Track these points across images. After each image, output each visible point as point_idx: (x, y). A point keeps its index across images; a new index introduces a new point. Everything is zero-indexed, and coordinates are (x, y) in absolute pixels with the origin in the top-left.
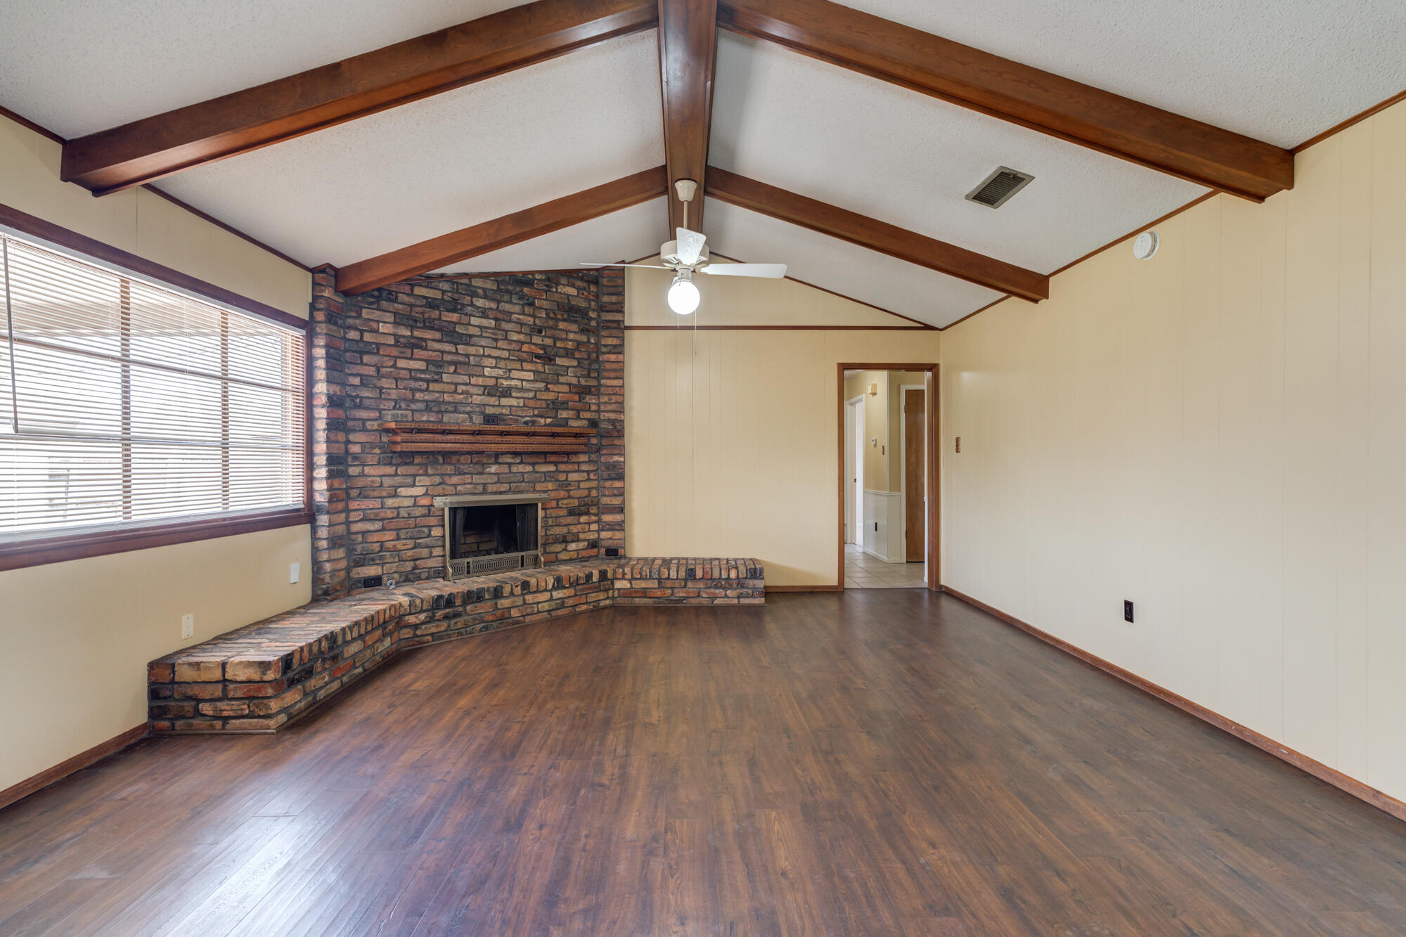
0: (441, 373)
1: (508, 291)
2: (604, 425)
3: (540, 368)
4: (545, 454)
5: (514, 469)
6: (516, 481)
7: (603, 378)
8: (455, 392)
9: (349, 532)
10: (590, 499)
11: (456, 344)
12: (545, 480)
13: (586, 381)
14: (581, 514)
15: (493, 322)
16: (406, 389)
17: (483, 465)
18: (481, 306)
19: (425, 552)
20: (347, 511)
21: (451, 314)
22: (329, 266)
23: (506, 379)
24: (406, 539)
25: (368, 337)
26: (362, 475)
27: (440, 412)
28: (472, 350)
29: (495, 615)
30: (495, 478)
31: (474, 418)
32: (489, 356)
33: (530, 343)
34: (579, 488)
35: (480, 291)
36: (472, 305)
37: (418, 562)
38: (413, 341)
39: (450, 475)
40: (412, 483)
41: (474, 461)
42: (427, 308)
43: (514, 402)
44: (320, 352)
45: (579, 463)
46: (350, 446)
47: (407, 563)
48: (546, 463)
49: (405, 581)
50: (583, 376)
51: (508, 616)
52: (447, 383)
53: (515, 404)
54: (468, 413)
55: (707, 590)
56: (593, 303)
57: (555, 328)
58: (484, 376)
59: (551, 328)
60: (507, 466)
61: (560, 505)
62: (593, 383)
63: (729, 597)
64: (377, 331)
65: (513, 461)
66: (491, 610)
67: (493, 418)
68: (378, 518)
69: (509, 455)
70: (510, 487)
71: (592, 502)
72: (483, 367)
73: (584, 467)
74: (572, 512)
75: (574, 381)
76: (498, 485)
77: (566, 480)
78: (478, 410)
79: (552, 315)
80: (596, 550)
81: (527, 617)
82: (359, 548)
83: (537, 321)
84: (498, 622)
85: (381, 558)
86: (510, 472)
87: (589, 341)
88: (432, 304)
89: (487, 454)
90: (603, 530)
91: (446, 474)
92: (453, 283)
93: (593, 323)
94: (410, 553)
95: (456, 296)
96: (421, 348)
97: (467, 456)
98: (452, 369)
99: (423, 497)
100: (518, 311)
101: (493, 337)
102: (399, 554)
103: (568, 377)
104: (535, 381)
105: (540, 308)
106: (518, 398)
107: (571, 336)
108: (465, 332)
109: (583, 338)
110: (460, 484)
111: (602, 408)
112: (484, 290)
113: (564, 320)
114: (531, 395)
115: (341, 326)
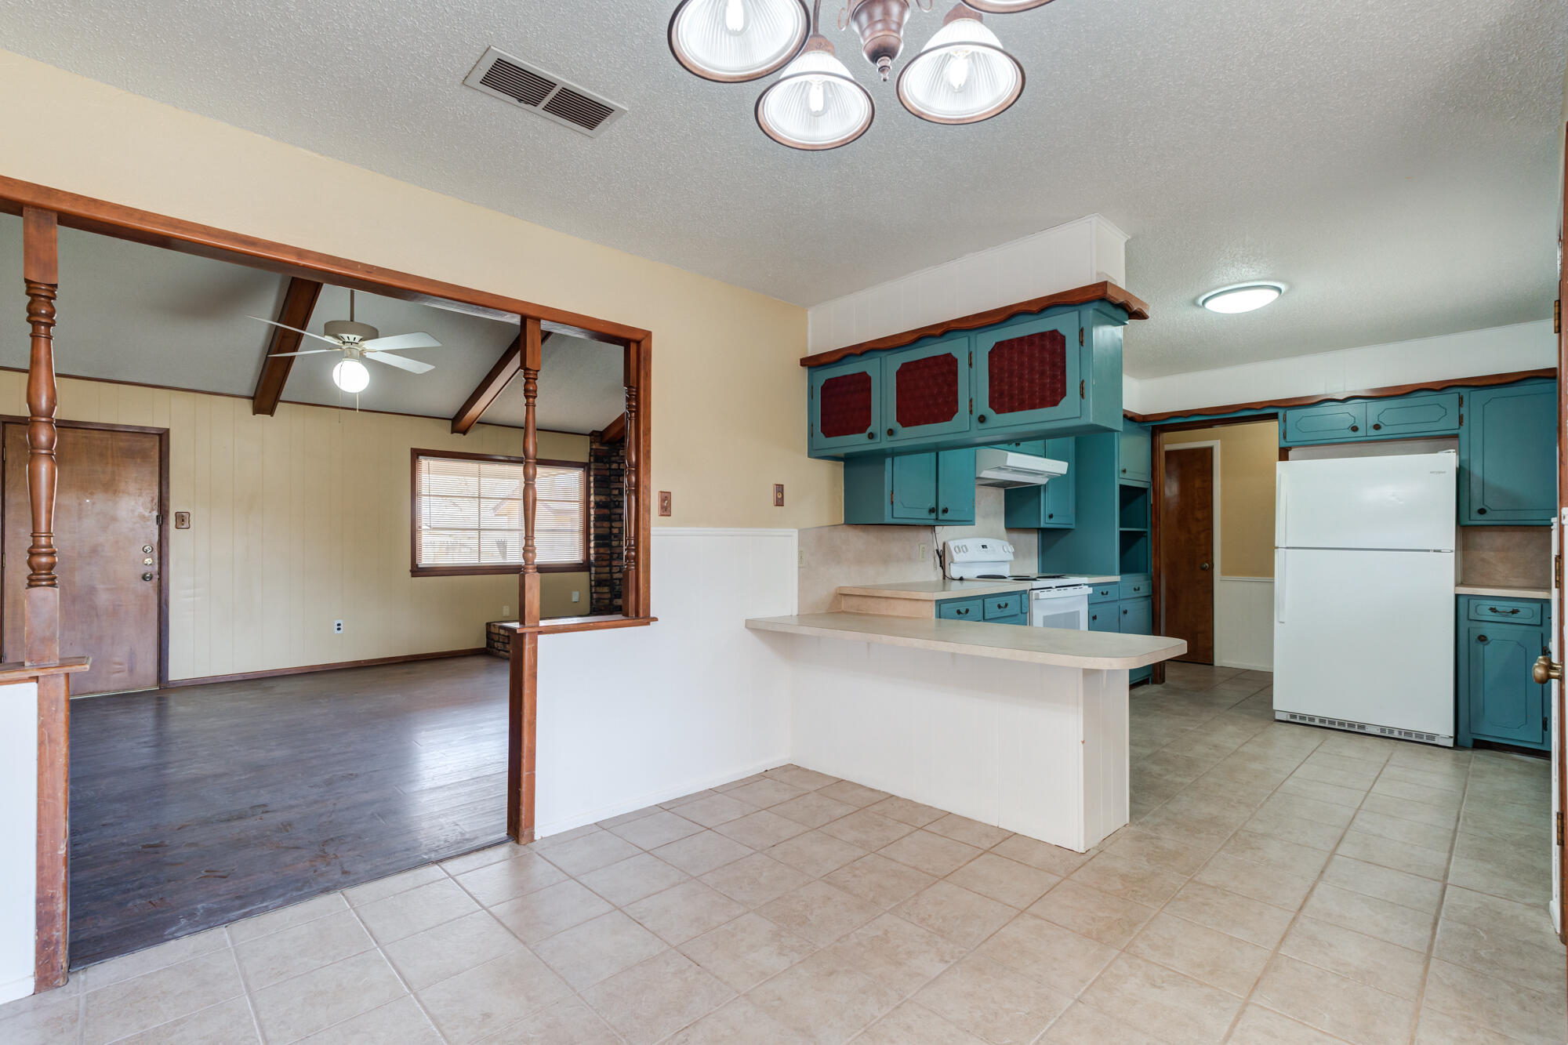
9: (612, 579)
20: (610, 566)
22: (594, 431)
44: (592, 479)
46: (613, 529)
82: (617, 587)
115: (607, 462)
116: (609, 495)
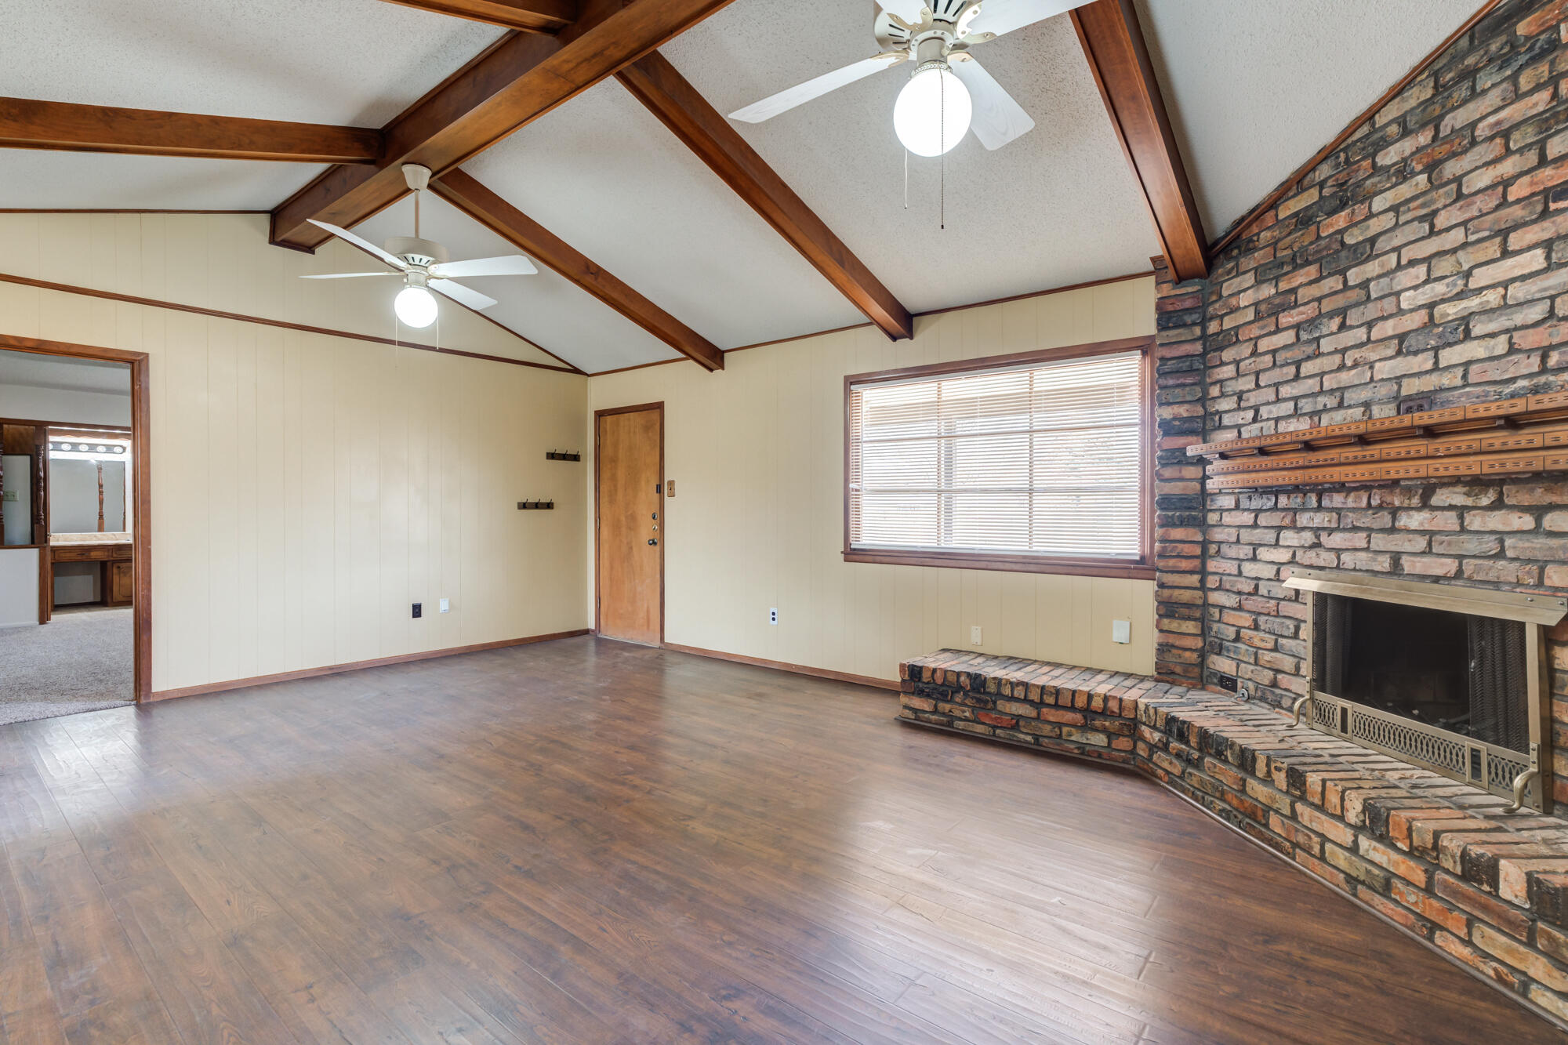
0: (1318, 339)
5: (1475, 522)
9: (1206, 605)
11: (1343, 272)
15: (1424, 178)
17: (1395, 512)
18: (1395, 159)
20: (1203, 572)
21: (1335, 218)
23: (1460, 296)
24: (1266, 631)
25: (1228, 323)
26: (1220, 525)
28: (1372, 268)
30: (1421, 543)
31: (1375, 411)
32: (1412, 263)
33: (1535, 169)
36: (1376, 169)
37: (1280, 676)
38: (1277, 301)
39: (1331, 531)
40: (1273, 541)
42: (1300, 230)
43: (1474, 350)
44: (1159, 371)
52: (1330, 353)
53: (1481, 353)
54: (1364, 404)
58: (1400, 312)
60: (1456, 513)
64: (1238, 308)
65: (1469, 502)
67: (1419, 402)
68: (1235, 589)
69: (1462, 487)
72: (1398, 294)
76: (1426, 559)
82: (1215, 626)
85: (1237, 650)
86: (1463, 530)
88: (1304, 220)
94: (1268, 657)
95: (1342, 177)
96: (1290, 306)
98: (1334, 324)
102: (1256, 654)
106: (1492, 335)
108: (1361, 238)
110: (1347, 550)
114: (1536, 312)
115: (1194, 324)
116: (1203, 400)
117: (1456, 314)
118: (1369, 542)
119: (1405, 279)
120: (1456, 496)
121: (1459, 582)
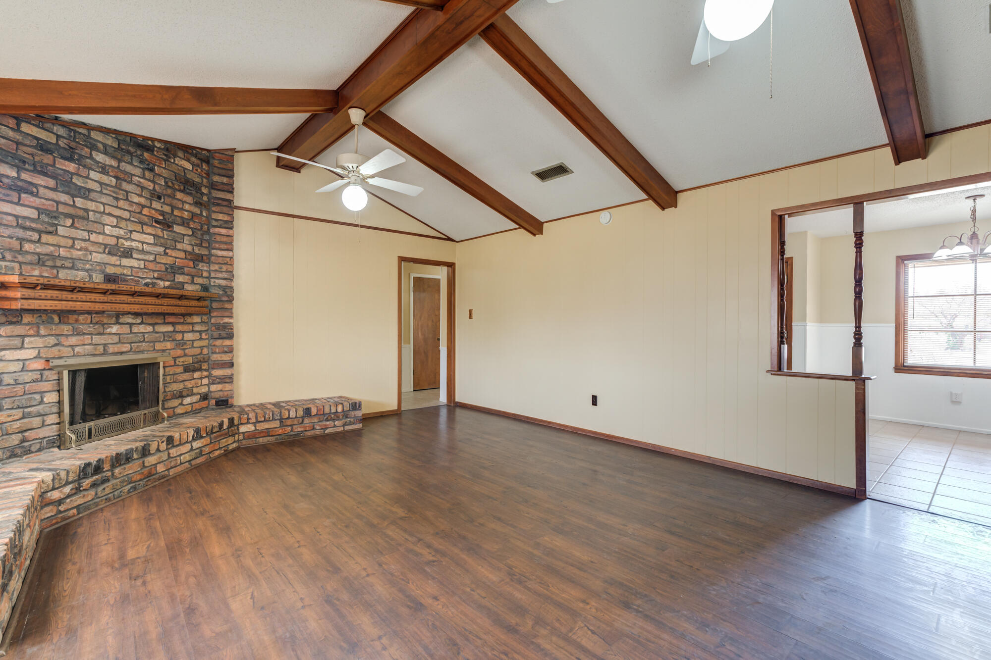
0: (56, 225)
1: (128, 152)
2: (214, 291)
3: (160, 233)
4: (164, 315)
5: (135, 329)
6: (137, 340)
7: (214, 249)
8: (72, 247)
10: (202, 356)
11: (73, 196)
12: (164, 340)
13: (199, 250)
14: (195, 370)
15: (114, 180)
16: (12, 238)
17: (103, 325)
18: (101, 161)
19: (36, 422)
21: (67, 163)
23: (126, 239)
24: (12, 409)
27: (54, 267)
28: (91, 205)
29: (143, 473)
30: (116, 339)
31: (94, 277)
32: (110, 214)
33: (150, 207)
34: (193, 347)
35: (100, 146)
36: (91, 157)
37: (26, 434)
38: (20, 184)
39: (67, 336)
40: (20, 345)
41: (94, 321)
42: (38, 150)
43: (135, 263)
45: (193, 324)
47: (13, 437)
48: (165, 323)
49: (10, 457)
50: (197, 245)
51: (155, 472)
52: (63, 236)
53: (136, 265)
54: (87, 271)
55: (320, 423)
56: (205, 180)
57: (173, 197)
58: (104, 233)
59: (169, 196)
60: (128, 326)
61: (177, 363)
62: (204, 252)
63: (337, 427)
65: (133, 321)
66: (139, 469)
67: (113, 277)
69: (130, 316)
70: (131, 346)
71: (204, 359)
72: (104, 225)
73: (197, 328)
74: (187, 369)
75: (189, 248)
76: (119, 345)
77: (183, 340)
78: (98, 268)
79: (170, 184)
80: (206, 402)
81: (171, 470)
83: (157, 187)
84: (145, 480)
86: (131, 332)
87: (201, 214)
88: (43, 147)
89: (107, 314)
90: (213, 384)
91: (62, 335)
92: (70, 130)
93: (205, 198)
94: (17, 425)
95: (73, 144)
96: (32, 193)
97: (86, 315)
99: (34, 360)
100: (139, 174)
101: (115, 195)
103: (184, 245)
104: (155, 244)
105: (159, 175)
106: (138, 260)
107: (187, 207)
108: (83, 185)
109: (197, 210)
110: (79, 346)
111: (213, 275)
112: (105, 145)
113: (180, 191)
114: (151, 258)
117: (128, 246)
118: (92, 341)
119: (107, 219)
120: (130, 320)
121: (131, 353)
